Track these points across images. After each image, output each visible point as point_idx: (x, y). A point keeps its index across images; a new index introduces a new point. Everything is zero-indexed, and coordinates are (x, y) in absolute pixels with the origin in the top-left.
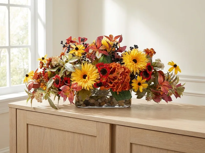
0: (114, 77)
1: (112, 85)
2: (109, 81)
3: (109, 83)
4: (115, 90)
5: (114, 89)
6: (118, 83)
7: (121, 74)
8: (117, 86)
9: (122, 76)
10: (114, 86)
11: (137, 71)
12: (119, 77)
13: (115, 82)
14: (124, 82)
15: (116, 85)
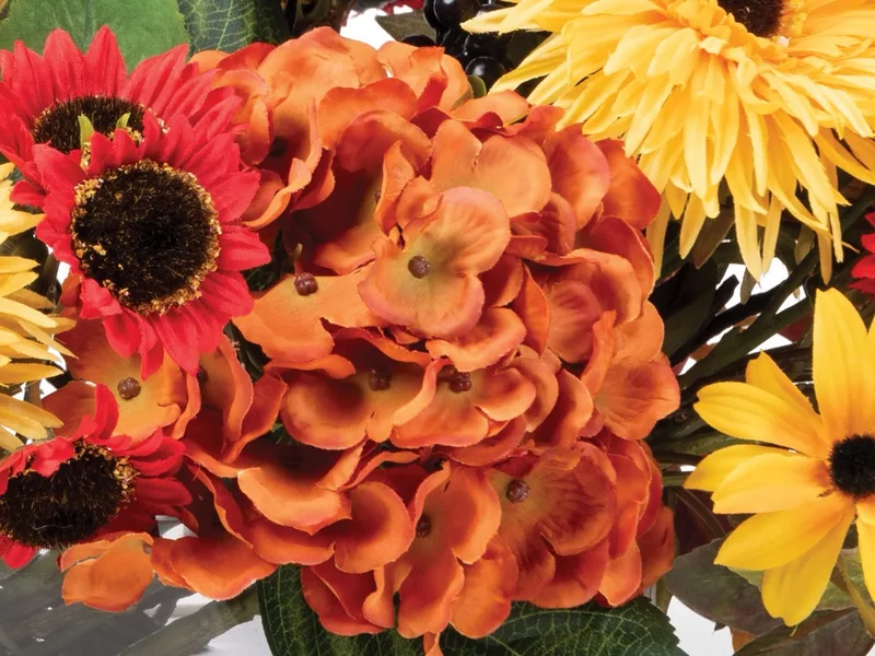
0: (346, 342)
1: (322, 505)
2: (253, 419)
3: (250, 456)
4: (375, 604)
5: (367, 583)
6: (435, 458)
7: (493, 281)
8: (425, 525)
9: (517, 307)
10: (358, 526)
11: (802, 195)
12: (462, 338)
13: (381, 434)
14: (550, 427)
15: (408, 497)
